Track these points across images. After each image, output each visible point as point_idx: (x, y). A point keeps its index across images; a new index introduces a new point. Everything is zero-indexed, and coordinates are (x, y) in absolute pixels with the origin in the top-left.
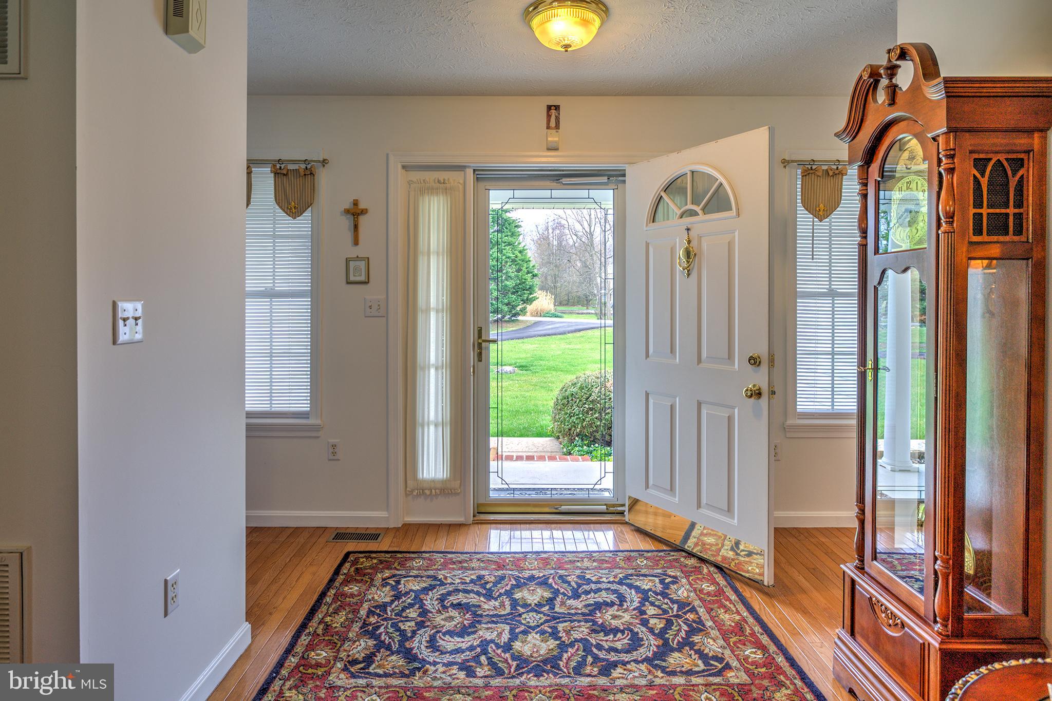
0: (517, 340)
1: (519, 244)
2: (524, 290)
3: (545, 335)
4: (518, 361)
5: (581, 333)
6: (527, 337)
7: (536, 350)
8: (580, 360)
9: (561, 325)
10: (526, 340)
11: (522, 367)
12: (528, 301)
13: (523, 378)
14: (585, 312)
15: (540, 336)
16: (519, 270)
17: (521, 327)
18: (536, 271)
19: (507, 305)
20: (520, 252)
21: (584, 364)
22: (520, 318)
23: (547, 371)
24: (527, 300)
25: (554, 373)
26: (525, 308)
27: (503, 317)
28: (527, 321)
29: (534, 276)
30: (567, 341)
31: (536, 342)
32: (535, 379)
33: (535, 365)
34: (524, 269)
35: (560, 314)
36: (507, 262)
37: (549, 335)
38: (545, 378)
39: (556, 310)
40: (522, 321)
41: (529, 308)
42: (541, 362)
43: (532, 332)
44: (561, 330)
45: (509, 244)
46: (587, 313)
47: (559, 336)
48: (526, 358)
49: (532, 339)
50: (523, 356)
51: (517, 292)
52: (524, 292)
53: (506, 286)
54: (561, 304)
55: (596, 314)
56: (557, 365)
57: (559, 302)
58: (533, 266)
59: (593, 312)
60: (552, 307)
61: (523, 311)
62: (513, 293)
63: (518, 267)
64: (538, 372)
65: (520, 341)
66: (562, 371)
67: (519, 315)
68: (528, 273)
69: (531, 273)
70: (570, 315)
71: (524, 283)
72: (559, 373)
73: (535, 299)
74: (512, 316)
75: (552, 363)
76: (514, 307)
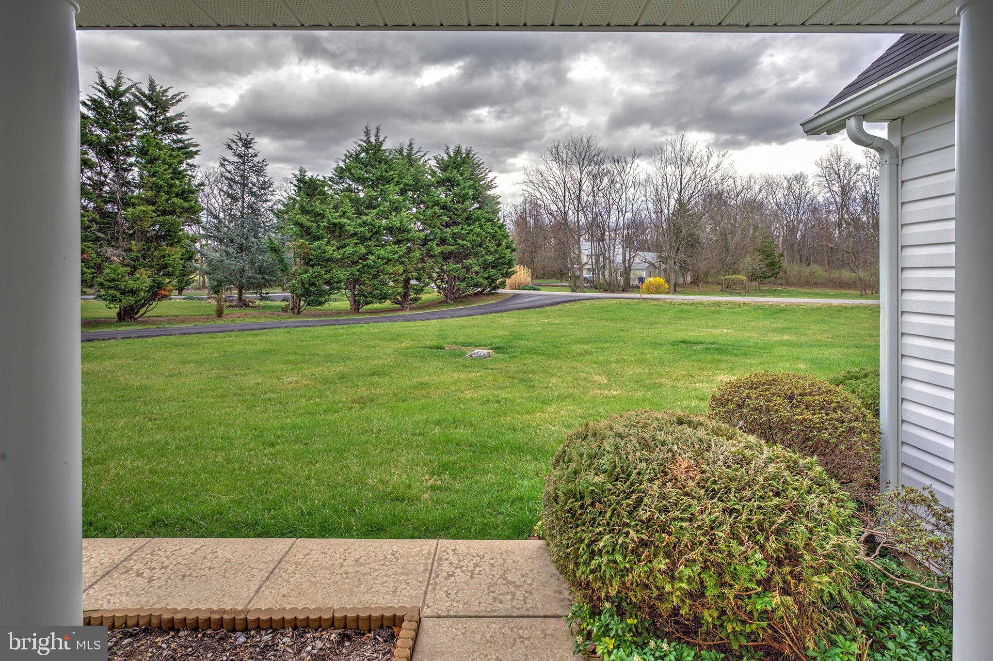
0: (495, 314)
1: (499, 220)
2: (503, 264)
3: (523, 309)
4: (495, 341)
5: (559, 306)
6: (506, 311)
7: (514, 325)
8: (563, 339)
9: (539, 298)
10: (504, 314)
11: (498, 349)
12: (508, 275)
13: (499, 366)
14: (560, 284)
15: (519, 309)
16: (499, 245)
17: (501, 300)
18: (514, 246)
19: (487, 278)
20: (500, 228)
21: (568, 344)
22: (500, 291)
23: (527, 355)
24: (506, 273)
25: (535, 357)
26: (504, 282)
27: (483, 290)
28: (506, 294)
29: (513, 250)
30: (546, 314)
31: (515, 315)
32: (513, 367)
33: (514, 346)
34: (504, 244)
35: (537, 287)
36: (487, 237)
37: (528, 308)
38: (524, 365)
39: (533, 283)
40: (502, 294)
41: (508, 281)
42: (520, 342)
43: (510, 305)
44: (539, 303)
45: (489, 220)
46: (561, 286)
47: (537, 309)
48: (503, 337)
49: (510, 312)
50: (501, 333)
51: (497, 266)
52: (503, 267)
53: (485, 260)
54: (537, 278)
55: (570, 286)
56: (538, 347)
57: (535, 276)
58: (512, 241)
59: (567, 284)
60: (529, 279)
61: (503, 285)
62: (493, 267)
63: (497, 242)
64: (516, 357)
65: (498, 315)
66: (544, 354)
67: (498, 288)
68: (507, 248)
69: (510, 247)
70: (546, 287)
71: (504, 257)
72: (540, 357)
73: (514, 273)
74: (492, 289)
75: (530, 344)
76: (494, 281)
